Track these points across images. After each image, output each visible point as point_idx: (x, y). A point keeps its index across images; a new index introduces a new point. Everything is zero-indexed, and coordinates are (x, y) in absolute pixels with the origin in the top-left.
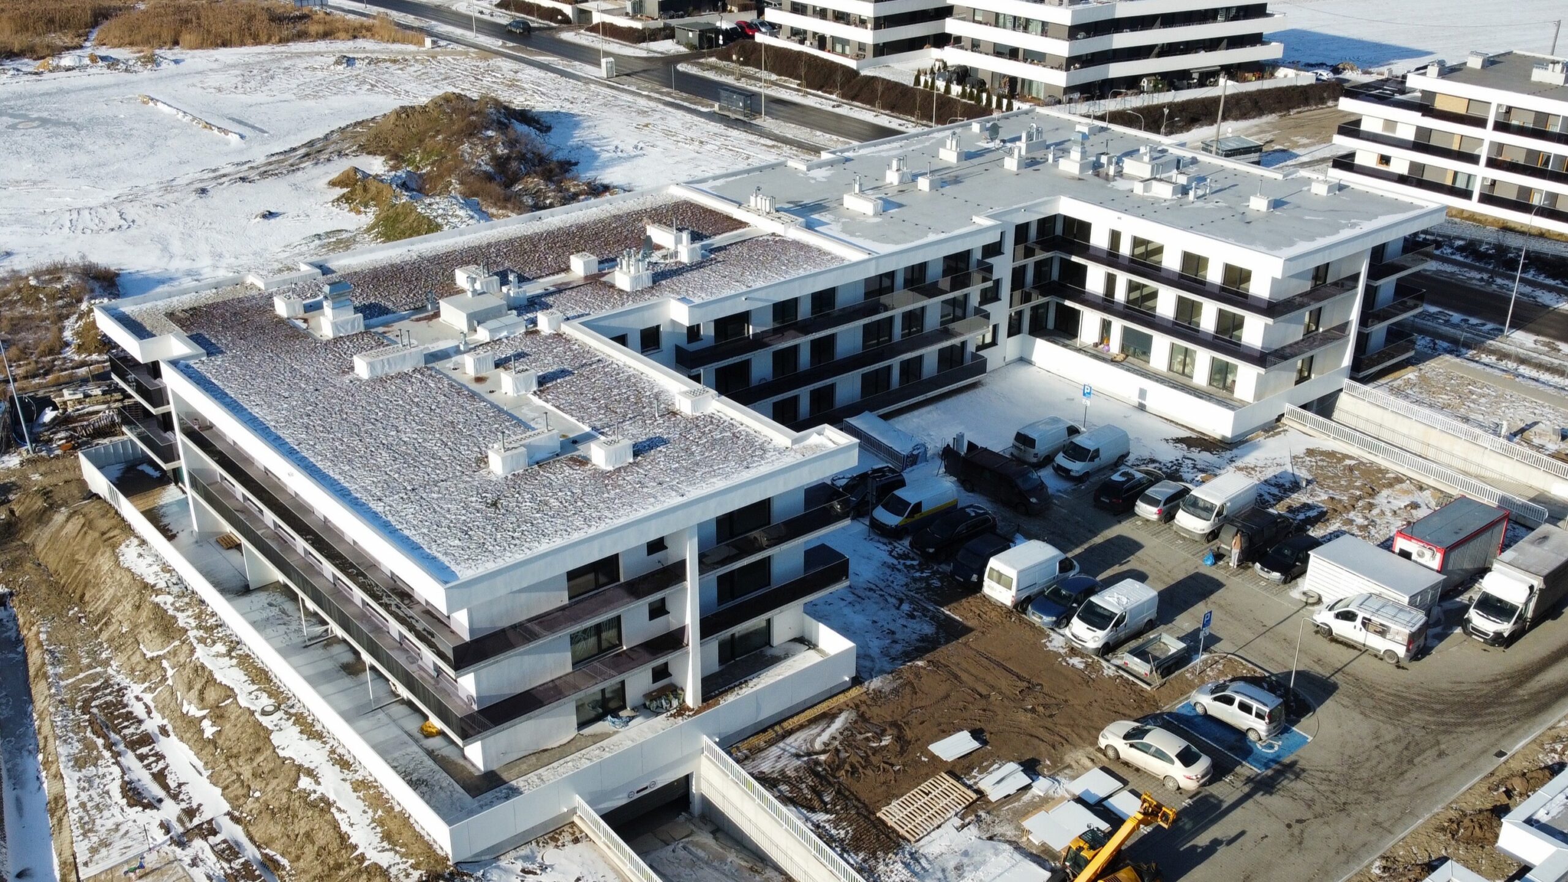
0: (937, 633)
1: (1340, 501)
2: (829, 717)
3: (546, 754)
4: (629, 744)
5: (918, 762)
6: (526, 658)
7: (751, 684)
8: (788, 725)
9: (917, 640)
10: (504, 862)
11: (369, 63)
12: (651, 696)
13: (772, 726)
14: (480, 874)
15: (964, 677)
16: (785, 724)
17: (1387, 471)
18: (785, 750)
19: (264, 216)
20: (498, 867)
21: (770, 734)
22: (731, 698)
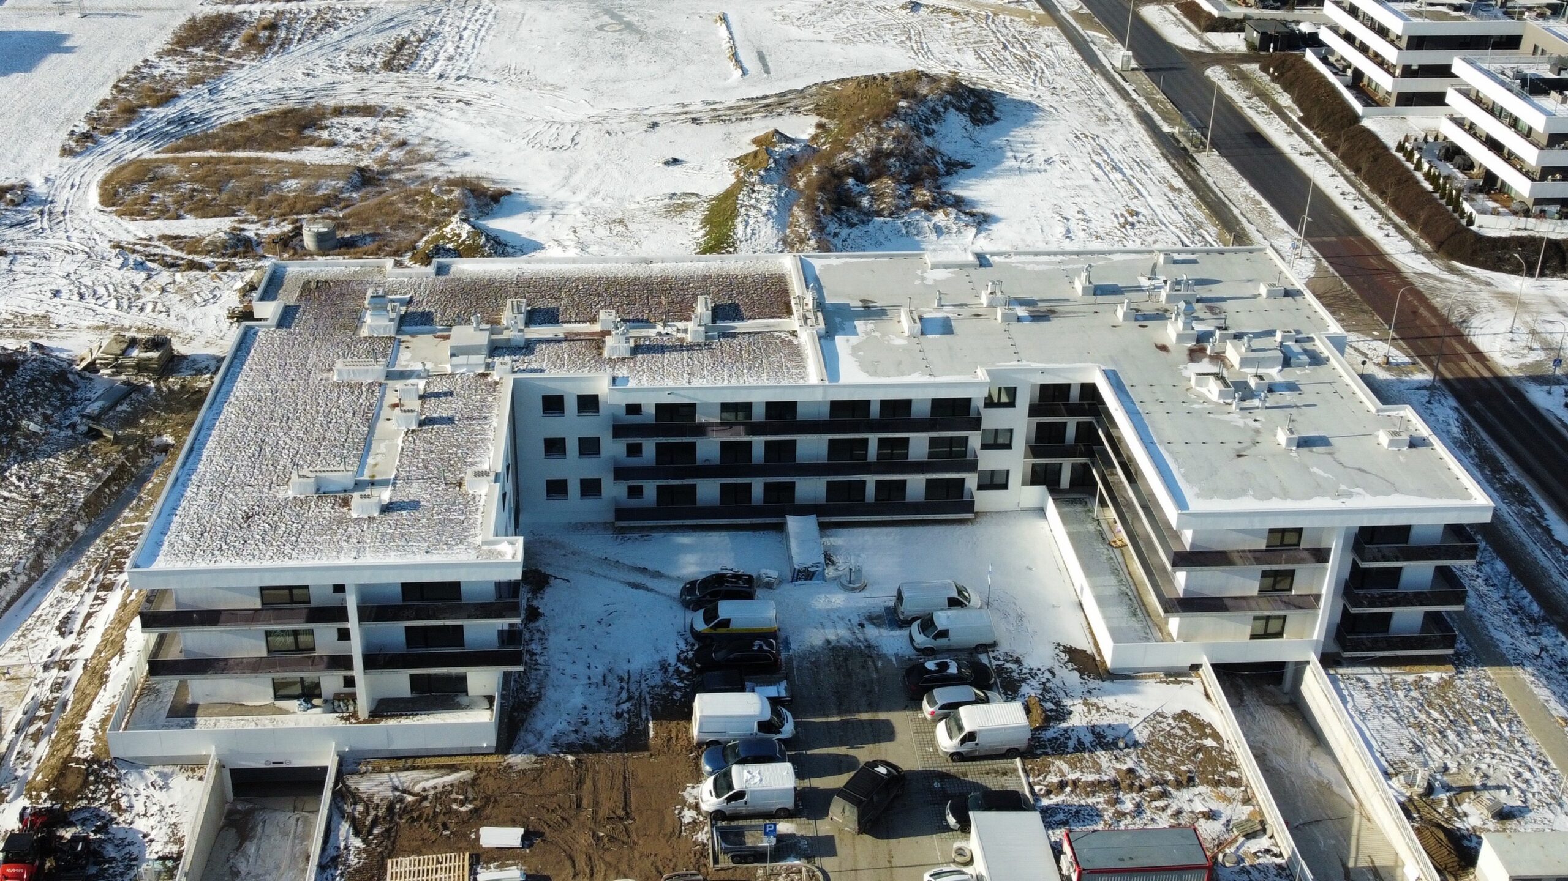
0: (617, 739)
1: (1140, 777)
2: (453, 768)
3: (239, 708)
4: (292, 725)
5: (465, 836)
6: (225, 635)
7: (416, 718)
8: (418, 762)
9: (595, 739)
10: (146, 772)
11: (932, 12)
12: (338, 697)
13: (407, 757)
14: (123, 772)
15: (588, 785)
16: (418, 760)
17: (1236, 768)
18: (391, 779)
19: (667, 163)
20: (140, 773)
21: (401, 764)
22: (392, 722)
